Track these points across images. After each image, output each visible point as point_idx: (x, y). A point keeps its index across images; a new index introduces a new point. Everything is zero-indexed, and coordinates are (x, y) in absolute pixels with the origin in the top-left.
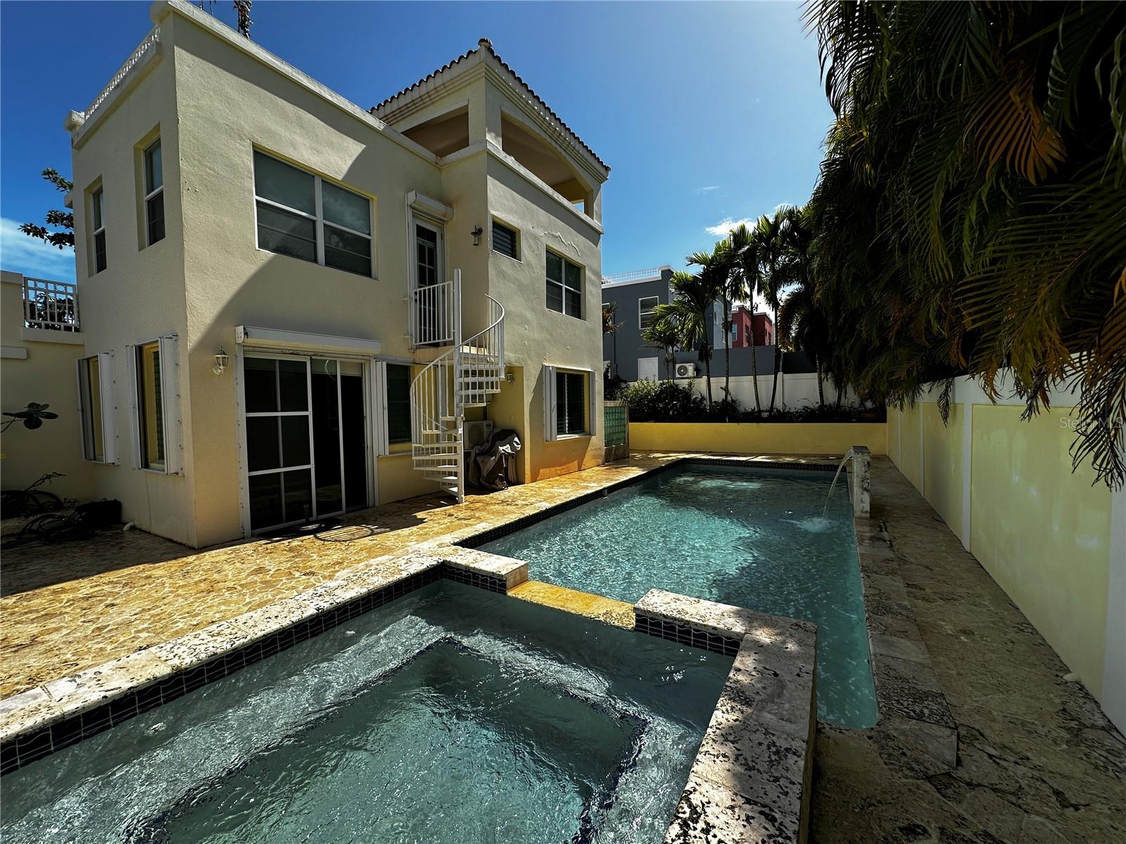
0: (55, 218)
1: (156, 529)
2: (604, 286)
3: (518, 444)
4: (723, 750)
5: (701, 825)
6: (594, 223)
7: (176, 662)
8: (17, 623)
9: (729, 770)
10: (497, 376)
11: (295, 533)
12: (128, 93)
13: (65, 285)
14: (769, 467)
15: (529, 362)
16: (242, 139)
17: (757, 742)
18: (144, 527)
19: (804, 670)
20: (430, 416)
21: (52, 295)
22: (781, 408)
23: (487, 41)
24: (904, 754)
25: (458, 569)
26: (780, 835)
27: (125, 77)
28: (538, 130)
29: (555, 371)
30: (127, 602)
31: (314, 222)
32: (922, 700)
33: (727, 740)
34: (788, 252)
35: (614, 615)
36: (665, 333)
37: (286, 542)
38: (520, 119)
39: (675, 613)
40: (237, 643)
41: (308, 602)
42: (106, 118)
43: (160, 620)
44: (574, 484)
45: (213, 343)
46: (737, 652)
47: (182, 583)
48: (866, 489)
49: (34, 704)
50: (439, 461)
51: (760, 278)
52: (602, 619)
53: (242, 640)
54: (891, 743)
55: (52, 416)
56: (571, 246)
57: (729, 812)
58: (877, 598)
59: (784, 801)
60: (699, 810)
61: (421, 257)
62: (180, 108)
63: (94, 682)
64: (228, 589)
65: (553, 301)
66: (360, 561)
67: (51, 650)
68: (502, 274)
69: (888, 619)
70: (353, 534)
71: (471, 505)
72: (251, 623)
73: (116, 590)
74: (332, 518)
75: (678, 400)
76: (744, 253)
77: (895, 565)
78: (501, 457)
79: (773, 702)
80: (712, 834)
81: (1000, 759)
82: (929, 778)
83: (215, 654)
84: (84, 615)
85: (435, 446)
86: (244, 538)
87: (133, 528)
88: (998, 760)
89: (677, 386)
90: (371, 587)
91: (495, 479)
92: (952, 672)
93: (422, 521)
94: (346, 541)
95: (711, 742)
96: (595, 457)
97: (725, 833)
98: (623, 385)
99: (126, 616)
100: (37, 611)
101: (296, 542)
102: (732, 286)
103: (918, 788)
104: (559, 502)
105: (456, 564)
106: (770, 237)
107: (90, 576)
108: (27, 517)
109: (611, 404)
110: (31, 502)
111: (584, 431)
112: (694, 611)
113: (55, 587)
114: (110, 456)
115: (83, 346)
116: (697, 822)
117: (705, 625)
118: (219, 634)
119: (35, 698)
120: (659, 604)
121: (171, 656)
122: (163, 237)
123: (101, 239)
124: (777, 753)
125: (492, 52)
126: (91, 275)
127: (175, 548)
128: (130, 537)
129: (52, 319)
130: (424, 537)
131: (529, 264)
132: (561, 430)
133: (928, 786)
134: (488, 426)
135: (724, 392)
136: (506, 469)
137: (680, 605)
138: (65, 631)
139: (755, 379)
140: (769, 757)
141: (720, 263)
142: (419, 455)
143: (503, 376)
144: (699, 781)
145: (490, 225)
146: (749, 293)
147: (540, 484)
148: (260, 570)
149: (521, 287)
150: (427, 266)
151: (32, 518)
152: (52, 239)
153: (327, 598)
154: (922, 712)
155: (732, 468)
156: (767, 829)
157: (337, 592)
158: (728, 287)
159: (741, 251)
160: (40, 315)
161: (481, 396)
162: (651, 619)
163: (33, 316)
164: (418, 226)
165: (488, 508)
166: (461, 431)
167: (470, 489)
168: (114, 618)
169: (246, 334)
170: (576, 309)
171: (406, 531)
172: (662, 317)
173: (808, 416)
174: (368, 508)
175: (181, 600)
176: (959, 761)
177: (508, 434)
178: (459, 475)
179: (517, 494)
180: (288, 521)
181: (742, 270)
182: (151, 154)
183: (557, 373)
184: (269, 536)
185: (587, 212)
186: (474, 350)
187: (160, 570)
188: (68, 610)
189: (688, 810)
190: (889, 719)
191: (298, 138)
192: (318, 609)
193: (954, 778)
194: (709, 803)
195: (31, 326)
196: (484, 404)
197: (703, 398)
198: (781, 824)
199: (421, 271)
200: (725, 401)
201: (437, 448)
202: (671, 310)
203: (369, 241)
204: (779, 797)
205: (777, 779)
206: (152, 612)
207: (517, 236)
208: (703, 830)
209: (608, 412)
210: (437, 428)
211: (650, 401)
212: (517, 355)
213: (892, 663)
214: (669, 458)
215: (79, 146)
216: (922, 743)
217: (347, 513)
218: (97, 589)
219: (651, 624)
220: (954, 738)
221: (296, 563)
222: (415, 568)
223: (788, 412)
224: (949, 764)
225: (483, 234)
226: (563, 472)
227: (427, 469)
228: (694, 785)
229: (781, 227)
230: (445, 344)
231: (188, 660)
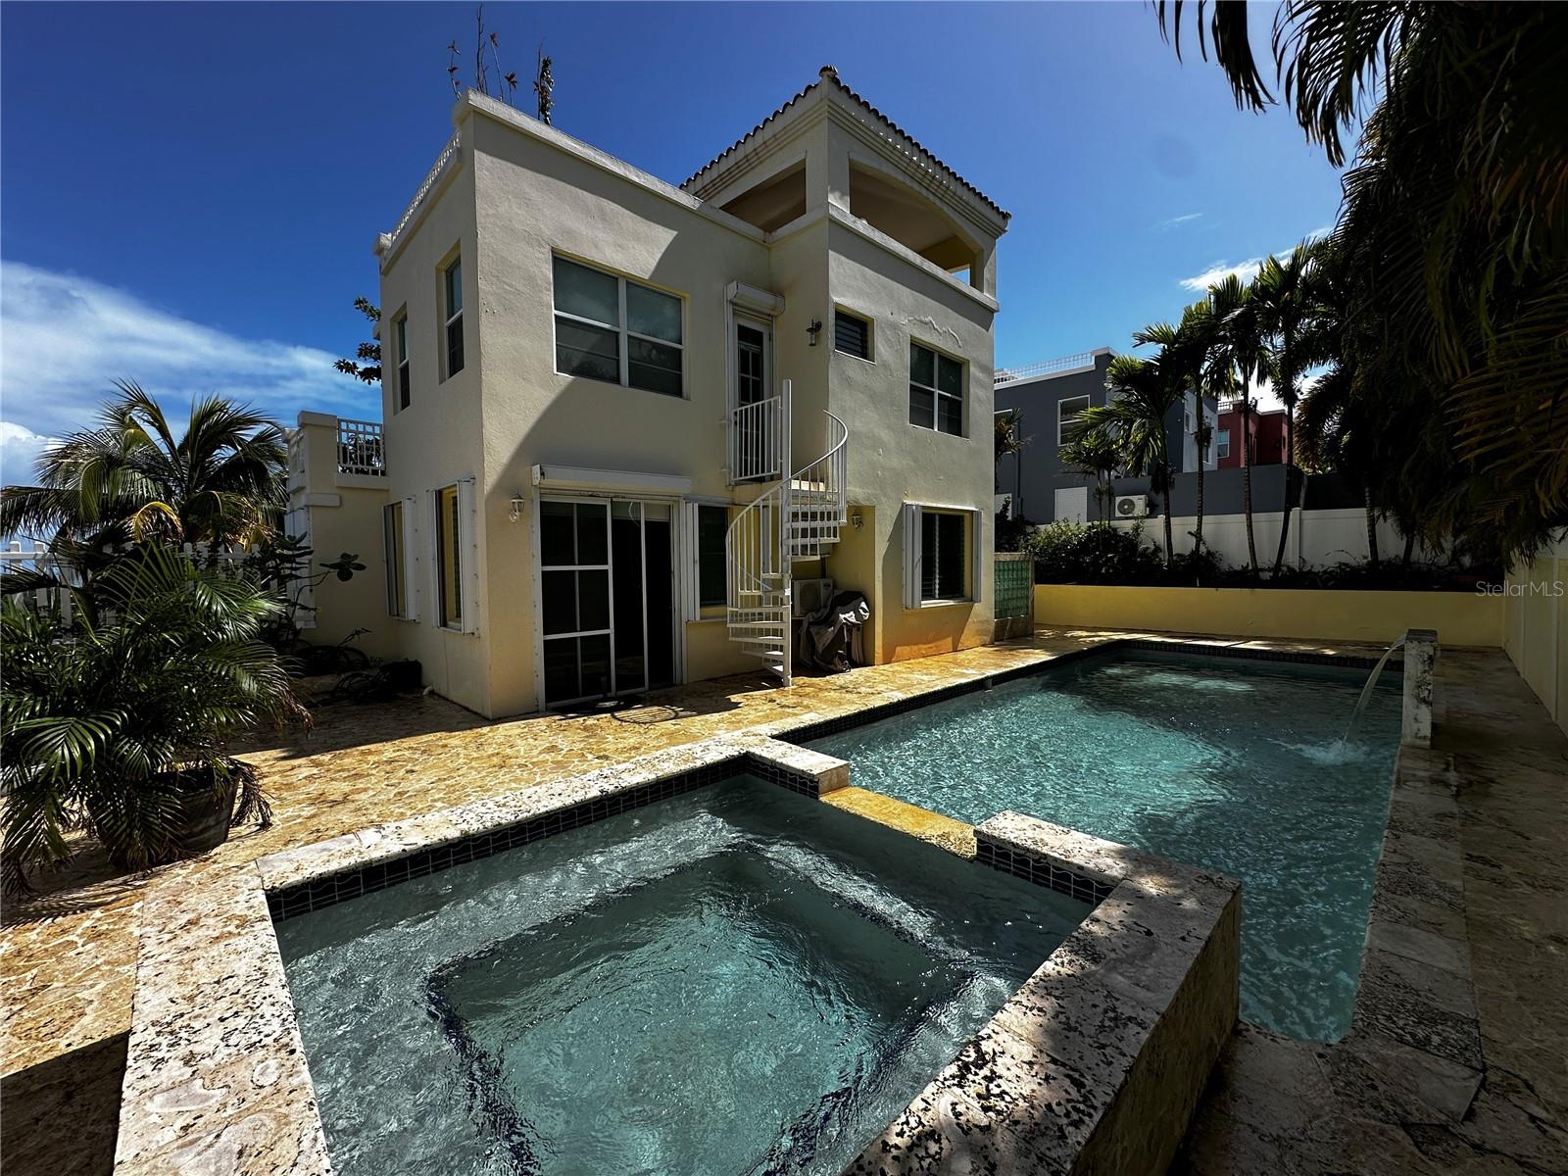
0: (365, 352)
1: (454, 696)
2: (998, 386)
3: (865, 611)
4: (1044, 1004)
5: (985, 1072)
6: (985, 297)
7: (464, 826)
8: (332, 780)
9: (1041, 1026)
10: (835, 519)
11: (591, 710)
12: (431, 207)
13: (373, 425)
14: (1267, 659)
15: (884, 499)
16: (540, 245)
17: (1090, 1003)
18: (443, 693)
19: (1193, 933)
20: (749, 570)
21: (361, 436)
22: (1296, 565)
23: (830, 69)
24: (1375, 1088)
25: (764, 764)
26: (1084, 1102)
27: (429, 191)
28: (900, 177)
29: (921, 511)
30: (425, 769)
31: (617, 334)
32: (1434, 1022)
33: (1049, 994)
34: (1315, 313)
35: (952, 838)
36: (1096, 451)
37: (581, 720)
38: (875, 165)
39: (1029, 842)
40: (520, 816)
41: (591, 783)
42: (411, 238)
43: (454, 791)
44: (943, 669)
45: (510, 486)
46: (1103, 899)
47: (475, 755)
48: (1424, 701)
49: (348, 847)
50: (761, 630)
51: (1263, 357)
52: (934, 841)
53: (525, 814)
54: (1354, 1069)
55: (361, 567)
56: (947, 332)
57: (1026, 1067)
58: (1403, 869)
59: (1104, 1070)
60: (987, 1057)
61: (743, 367)
62: (480, 219)
63: (396, 835)
64: (520, 766)
65: (920, 412)
66: (659, 748)
67: (360, 809)
68: (848, 382)
69: (1413, 902)
70: (654, 716)
71: (800, 690)
72: (535, 798)
73: (416, 756)
74: (633, 695)
75: (1116, 552)
76: (1232, 320)
77: (1456, 824)
78: (842, 629)
79: (1131, 964)
80: (995, 1083)
81: (1552, 1126)
82: (1406, 1126)
83: (500, 824)
84: (387, 778)
85: (757, 610)
86: (538, 712)
87: (432, 693)
88: (1544, 1126)
89: (1115, 530)
90: (660, 774)
91: (834, 657)
92: (1509, 993)
93: (736, 705)
94: (645, 723)
95: (1027, 992)
96: (980, 632)
97: (1013, 1085)
98: (1030, 529)
99: (423, 784)
100: (348, 770)
101: (591, 721)
102: (1212, 373)
103: (1382, 1134)
104: (917, 693)
105: (760, 757)
106: (1281, 291)
107: (392, 740)
108: (339, 674)
109: (1006, 556)
110: (343, 659)
111: (963, 596)
112: (1057, 844)
113: (363, 748)
114: (411, 614)
115: (388, 491)
116: (981, 1068)
117: (1068, 863)
118: (504, 805)
119: (349, 843)
120: (1010, 829)
121: (461, 820)
122: (463, 367)
123: (405, 371)
124: (1115, 1019)
125: (837, 82)
126: (395, 413)
127: (472, 718)
128: (429, 701)
129: (362, 463)
130: (736, 724)
131: (885, 365)
132: (927, 594)
133: (1400, 1134)
134: (827, 586)
135: (1194, 540)
136: (849, 644)
137: (1038, 835)
138: (371, 793)
139: (1249, 519)
140: (1102, 1021)
141: (1190, 338)
142: (736, 622)
143: (844, 520)
144: (997, 1029)
145: (832, 316)
146: (1242, 382)
147: (896, 667)
148: (553, 749)
149: (874, 398)
150: (750, 377)
151: (343, 676)
152: (361, 374)
153: (613, 781)
154: (1428, 1039)
155: (1203, 658)
156: (1068, 1093)
157: (623, 776)
158: (1205, 375)
159: (1227, 318)
160: (351, 459)
161: (814, 547)
162: (997, 847)
163: (345, 462)
164: (740, 326)
165: (821, 695)
166: (788, 592)
167: (799, 669)
168: (413, 785)
169: (542, 474)
170: (954, 421)
171: (716, 716)
172: (1093, 426)
173: (1345, 578)
174: (673, 685)
175: (474, 773)
176: (1470, 1115)
177: (853, 597)
178: (785, 649)
179: (861, 679)
180: (584, 695)
181: (1230, 347)
182: (452, 273)
183: (924, 514)
184: (563, 711)
185: (973, 284)
186: (805, 486)
187: (456, 739)
188: (374, 772)
189: (973, 1055)
190: (1363, 1037)
191: (601, 235)
192: (602, 791)
193: (1453, 1134)
194: (1003, 1053)
195: (343, 471)
196: (818, 558)
197: (1158, 549)
198: (1090, 1092)
199: (744, 384)
200: (1195, 552)
201: (760, 614)
202: (1107, 416)
203: (679, 351)
204: (1098, 1065)
205: (1103, 1046)
206: (447, 782)
207: (869, 328)
208: (985, 1078)
209: (1000, 569)
210: (758, 588)
211: (1068, 553)
212: (866, 491)
213: (1399, 966)
214: (1096, 639)
215: (385, 273)
216: (1411, 1078)
217: (650, 689)
218: (399, 753)
219: (997, 854)
220: (1474, 1083)
221: (590, 744)
222: (713, 756)
223: (1310, 572)
224: (1451, 1115)
225: (822, 330)
226: (931, 652)
227: (746, 640)
228: (990, 1032)
229: (1303, 273)
230: (772, 478)
231: (475, 827)
